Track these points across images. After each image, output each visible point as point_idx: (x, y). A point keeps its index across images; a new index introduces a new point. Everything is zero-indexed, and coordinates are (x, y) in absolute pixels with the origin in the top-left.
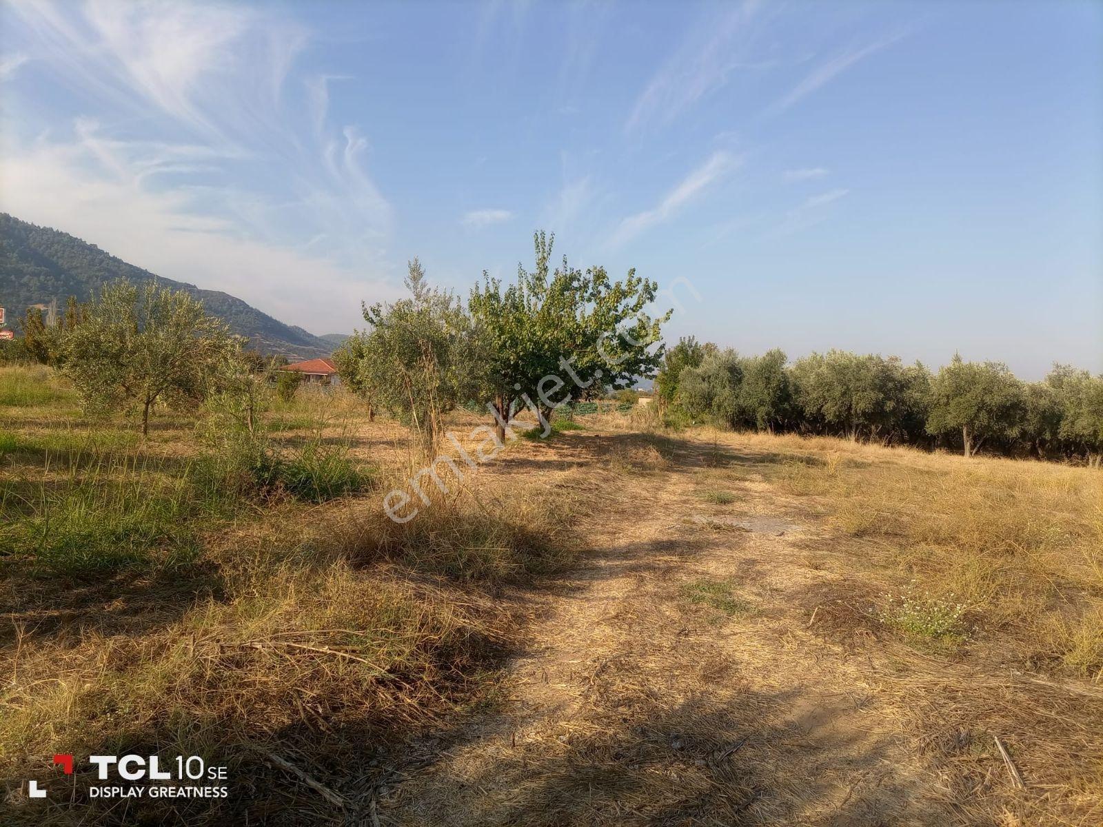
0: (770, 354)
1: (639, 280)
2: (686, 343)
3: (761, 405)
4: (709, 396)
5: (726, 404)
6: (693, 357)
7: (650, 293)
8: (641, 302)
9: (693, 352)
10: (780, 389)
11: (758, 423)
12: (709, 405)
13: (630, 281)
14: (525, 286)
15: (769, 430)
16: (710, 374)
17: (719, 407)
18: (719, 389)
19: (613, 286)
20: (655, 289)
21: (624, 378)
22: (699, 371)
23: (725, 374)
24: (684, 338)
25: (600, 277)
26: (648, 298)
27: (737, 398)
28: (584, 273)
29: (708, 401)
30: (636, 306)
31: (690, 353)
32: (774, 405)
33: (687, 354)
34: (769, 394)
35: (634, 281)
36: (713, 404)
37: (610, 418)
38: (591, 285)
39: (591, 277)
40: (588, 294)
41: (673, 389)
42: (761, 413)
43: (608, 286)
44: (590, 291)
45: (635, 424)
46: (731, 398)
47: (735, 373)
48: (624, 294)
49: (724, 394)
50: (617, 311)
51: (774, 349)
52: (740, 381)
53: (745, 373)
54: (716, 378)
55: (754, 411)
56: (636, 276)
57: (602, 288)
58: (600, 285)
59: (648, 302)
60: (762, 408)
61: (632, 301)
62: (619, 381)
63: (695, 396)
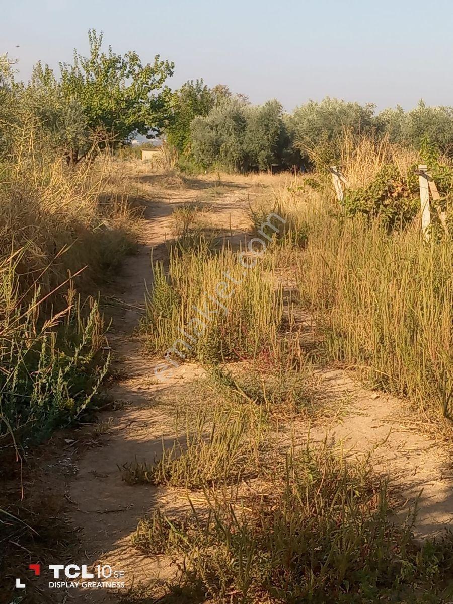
0: (268, 104)
1: (163, 63)
2: (195, 87)
3: (263, 149)
4: (217, 143)
5: (231, 150)
6: (202, 103)
7: (169, 70)
8: (164, 77)
9: (202, 96)
10: (278, 135)
11: (260, 166)
12: (217, 152)
13: (156, 63)
14: (80, 66)
15: (269, 171)
16: (218, 123)
17: (226, 152)
18: (225, 137)
19: (144, 66)
20: (173, 67)
21: (154, 130)
22: (208, 119)
23: (232, 123)
24: (192, 81)
25: (134, 59)
26: (169, 74)
27: (241, 144)
28: (123, 57)
29: (215, 148)
30: (160, 80)
31: (199, 97)
32: (273, 149)
33: (196, 100)
34: (268, 140)
35: (159, 63)
36: (221, 150)
37: (133, 165)
38: (128, 66)
39: (127, 60)
40: (126, 72)
41: (183, 139)
42: (262, 156)
43: (140, 66)
44: (128, 69)
45: (155, 169)
46: (236, 144)
47: (239, 121)
48: (153, 73)
49: (230, 141)
50: (148, 84)
51: (272, 99)
52: (243, 128)
53: (248, 121)
54: (223, 127)
55: (256, 155)
56: (160, 60)
57: (136, 68)
58: (134, 65)
59: (168, 76)
60: (262, 152)
61: (157, 77)
62: (150, 133)
63: (205, 144)
